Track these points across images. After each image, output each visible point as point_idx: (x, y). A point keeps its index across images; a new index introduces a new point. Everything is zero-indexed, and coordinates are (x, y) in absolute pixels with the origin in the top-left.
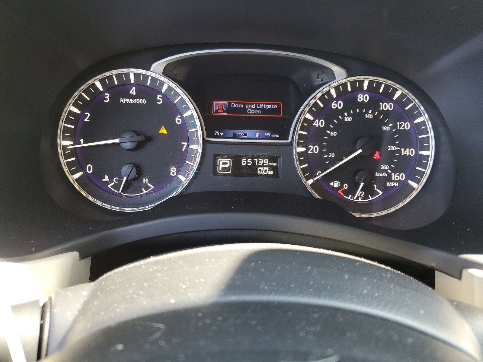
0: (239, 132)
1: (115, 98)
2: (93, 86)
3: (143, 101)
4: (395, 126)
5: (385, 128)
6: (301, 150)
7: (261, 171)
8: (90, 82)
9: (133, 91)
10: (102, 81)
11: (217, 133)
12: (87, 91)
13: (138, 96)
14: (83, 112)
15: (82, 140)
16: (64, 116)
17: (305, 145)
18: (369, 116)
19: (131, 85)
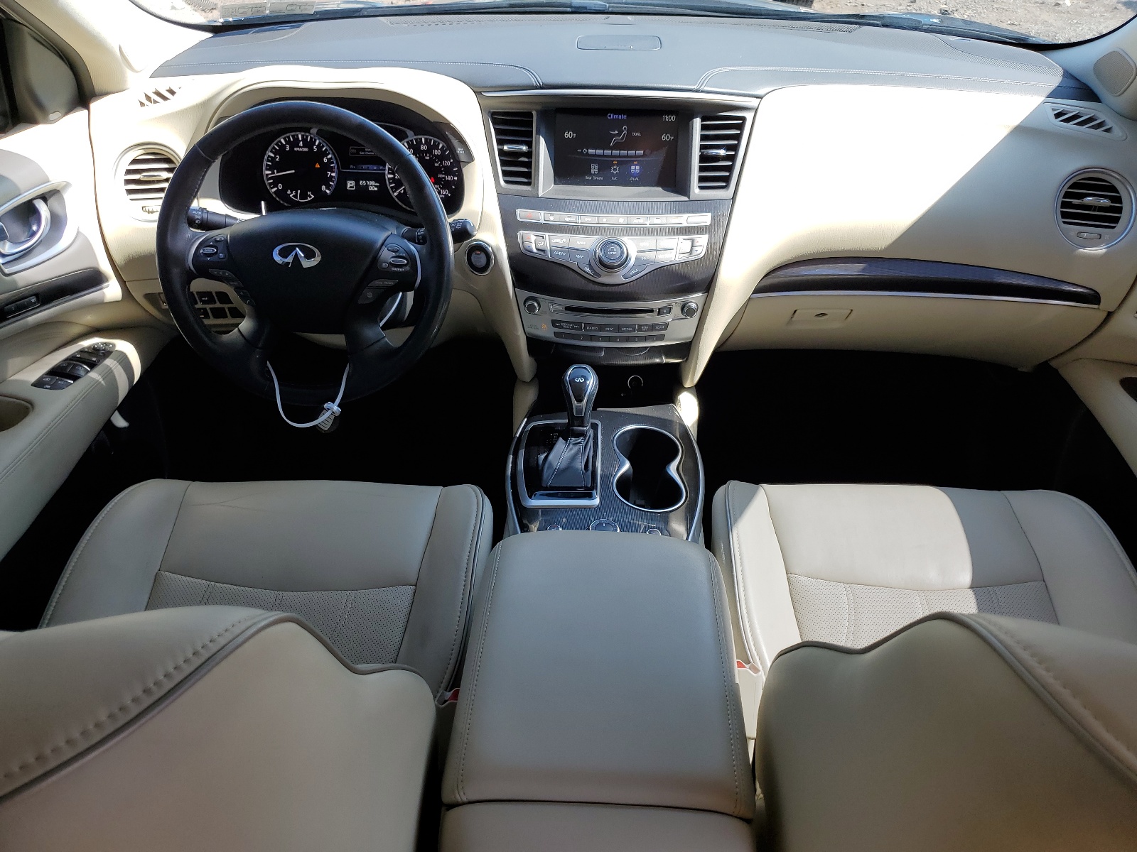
0: (364, 167)
1: (292, 148)
2: (280, 141)
3: (306, 150)
4: (442, 163)
5: (436, 165)
6: (391, 176)
7: (371, 189)
8: (278, 139)
9: (301, 144)
10: (285, 139)
11: (352, 166)
12: (277, 144)
13: (303, 147)
14: (275, 156)
15: (275, 171)
16: (266, 157)
17: (393, 173)
18: (427, 158)
19: (300, 141)
